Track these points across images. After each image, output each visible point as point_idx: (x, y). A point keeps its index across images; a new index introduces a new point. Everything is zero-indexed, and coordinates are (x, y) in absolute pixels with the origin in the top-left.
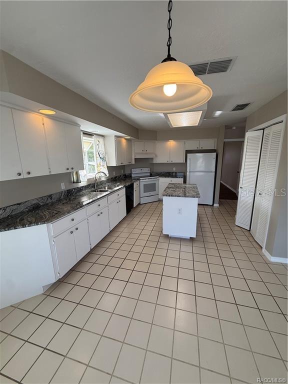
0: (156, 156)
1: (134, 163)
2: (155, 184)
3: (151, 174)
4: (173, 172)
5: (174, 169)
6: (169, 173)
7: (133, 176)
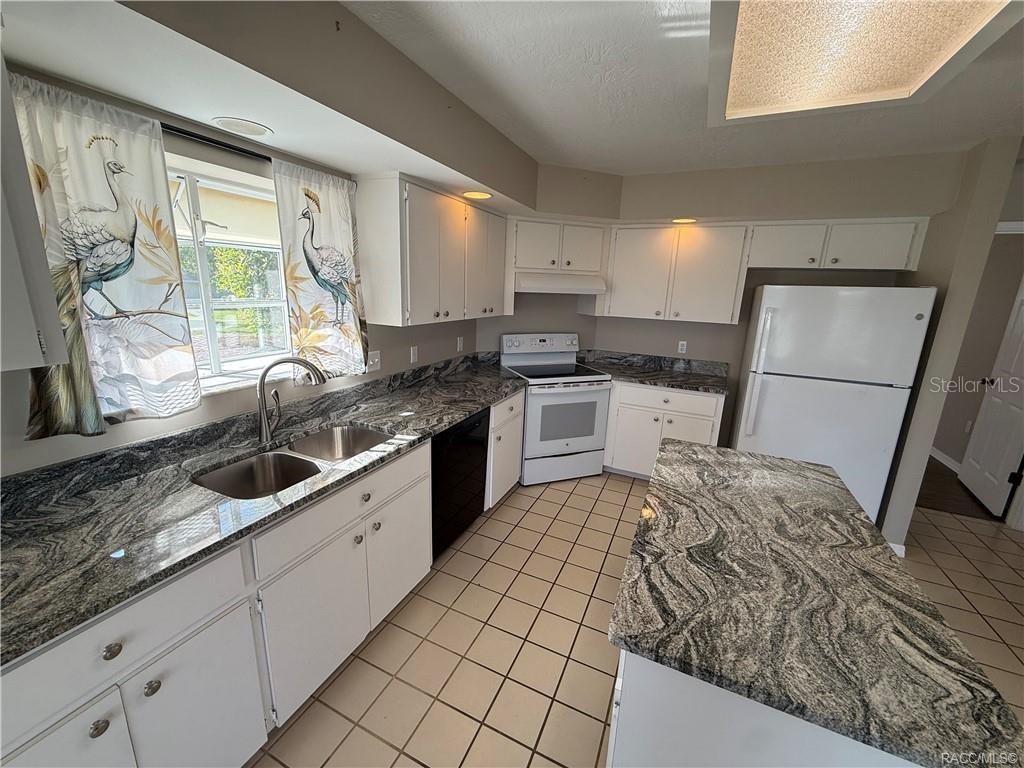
0: (610, 288)
1: (509, 310)
2: (593, 405)
3: (580, 360)
4: (674, 361)
5: (682, 348)
6: (657, 360)
7: (505, 362)
